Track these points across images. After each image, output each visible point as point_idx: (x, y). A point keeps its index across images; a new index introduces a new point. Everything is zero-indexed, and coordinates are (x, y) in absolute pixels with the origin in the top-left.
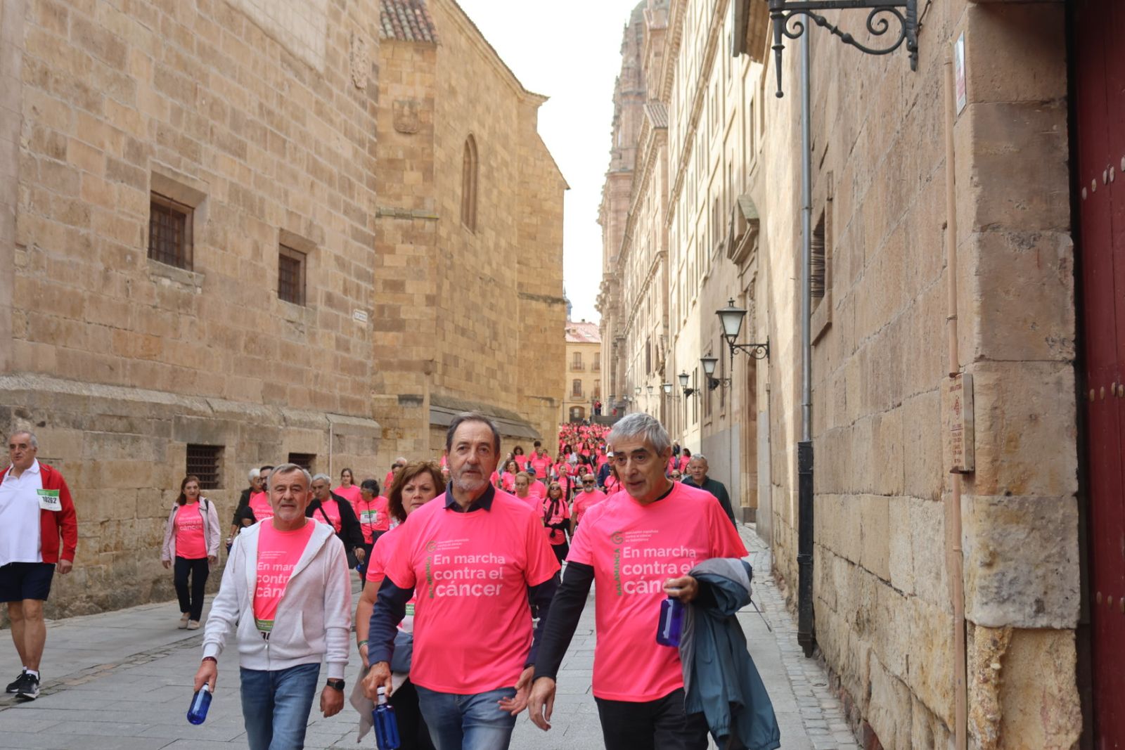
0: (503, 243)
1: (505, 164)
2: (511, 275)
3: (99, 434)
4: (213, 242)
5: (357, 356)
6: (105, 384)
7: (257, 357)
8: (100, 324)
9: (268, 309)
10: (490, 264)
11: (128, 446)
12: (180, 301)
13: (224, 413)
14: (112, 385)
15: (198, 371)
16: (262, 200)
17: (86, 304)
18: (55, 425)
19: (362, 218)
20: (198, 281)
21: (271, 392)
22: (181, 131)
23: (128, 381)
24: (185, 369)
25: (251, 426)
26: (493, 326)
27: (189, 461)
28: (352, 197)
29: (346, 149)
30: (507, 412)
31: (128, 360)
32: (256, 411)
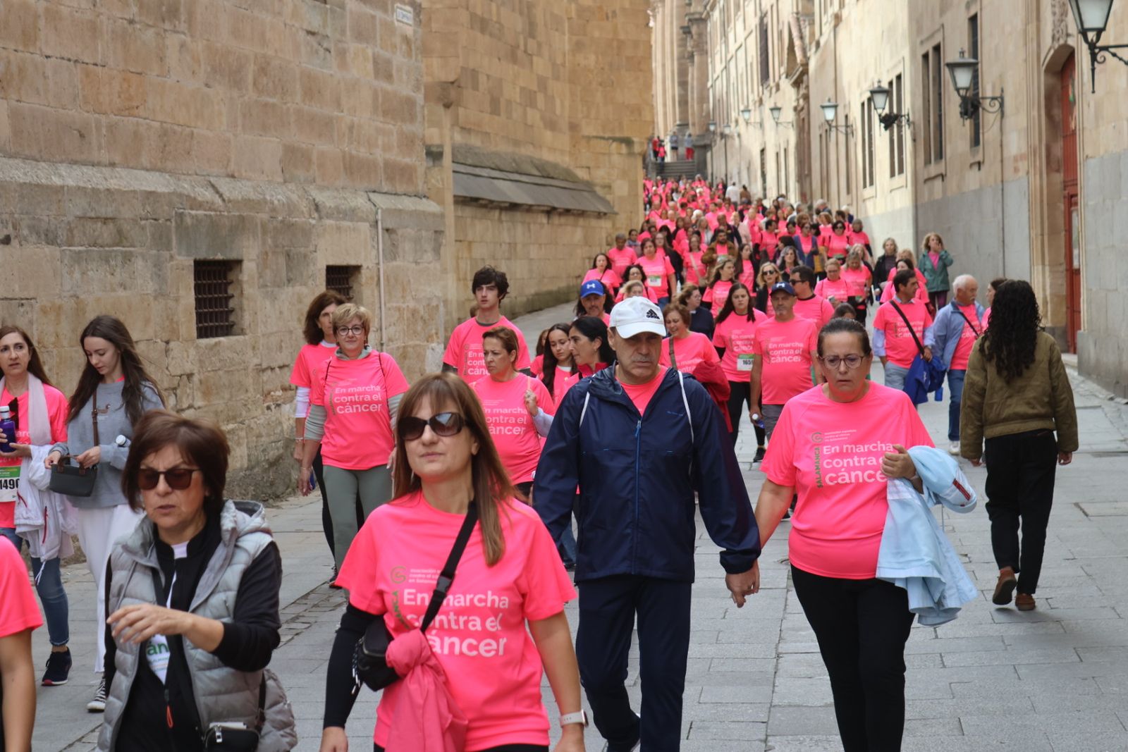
3: (80, 252)
5: (403, 88)
6: (76, 162)
7: (271, 100)
8: (63, 58)
9: (280, 14)
11: (118, 270)
12: (164, 9)
13: (238, 202)
14: (84, 164)
15: (195, 131)
17: (42, 23)
18: (23, 240)
21: (294, 158)
23: (104, 156)
24: (179, 129)
25: (275, 223)
27: (198, 289)
31: (103, 119)
32: (279, 195)
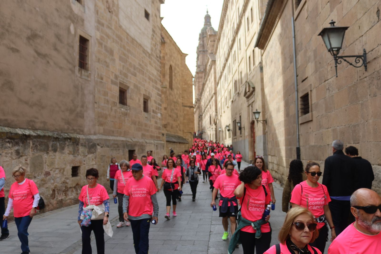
0: (178, 93)
1: (178, 72)
2: (180, 101)
3: (112, 149)
4: (131, 99)
5: (159, 125)
7: (140, 127)
9: (141, 115)
10: (175, 98)
11: (118, 151)
12: (125, 114)
13: (135, 142)
14: (113, 136)
15: (129, 131)
16: (140, 87)
17: (108, 116)
19: (158, 90)
20: (128, 109)
21: (143, 135)
22: (124, 71)
23: (116, 135)
26: (177, 114)
27: (129, 154)
28: (157, 85)
29: (155, 72)
30: (180, 136)
31: (116, 130)
32: (141, 141)
